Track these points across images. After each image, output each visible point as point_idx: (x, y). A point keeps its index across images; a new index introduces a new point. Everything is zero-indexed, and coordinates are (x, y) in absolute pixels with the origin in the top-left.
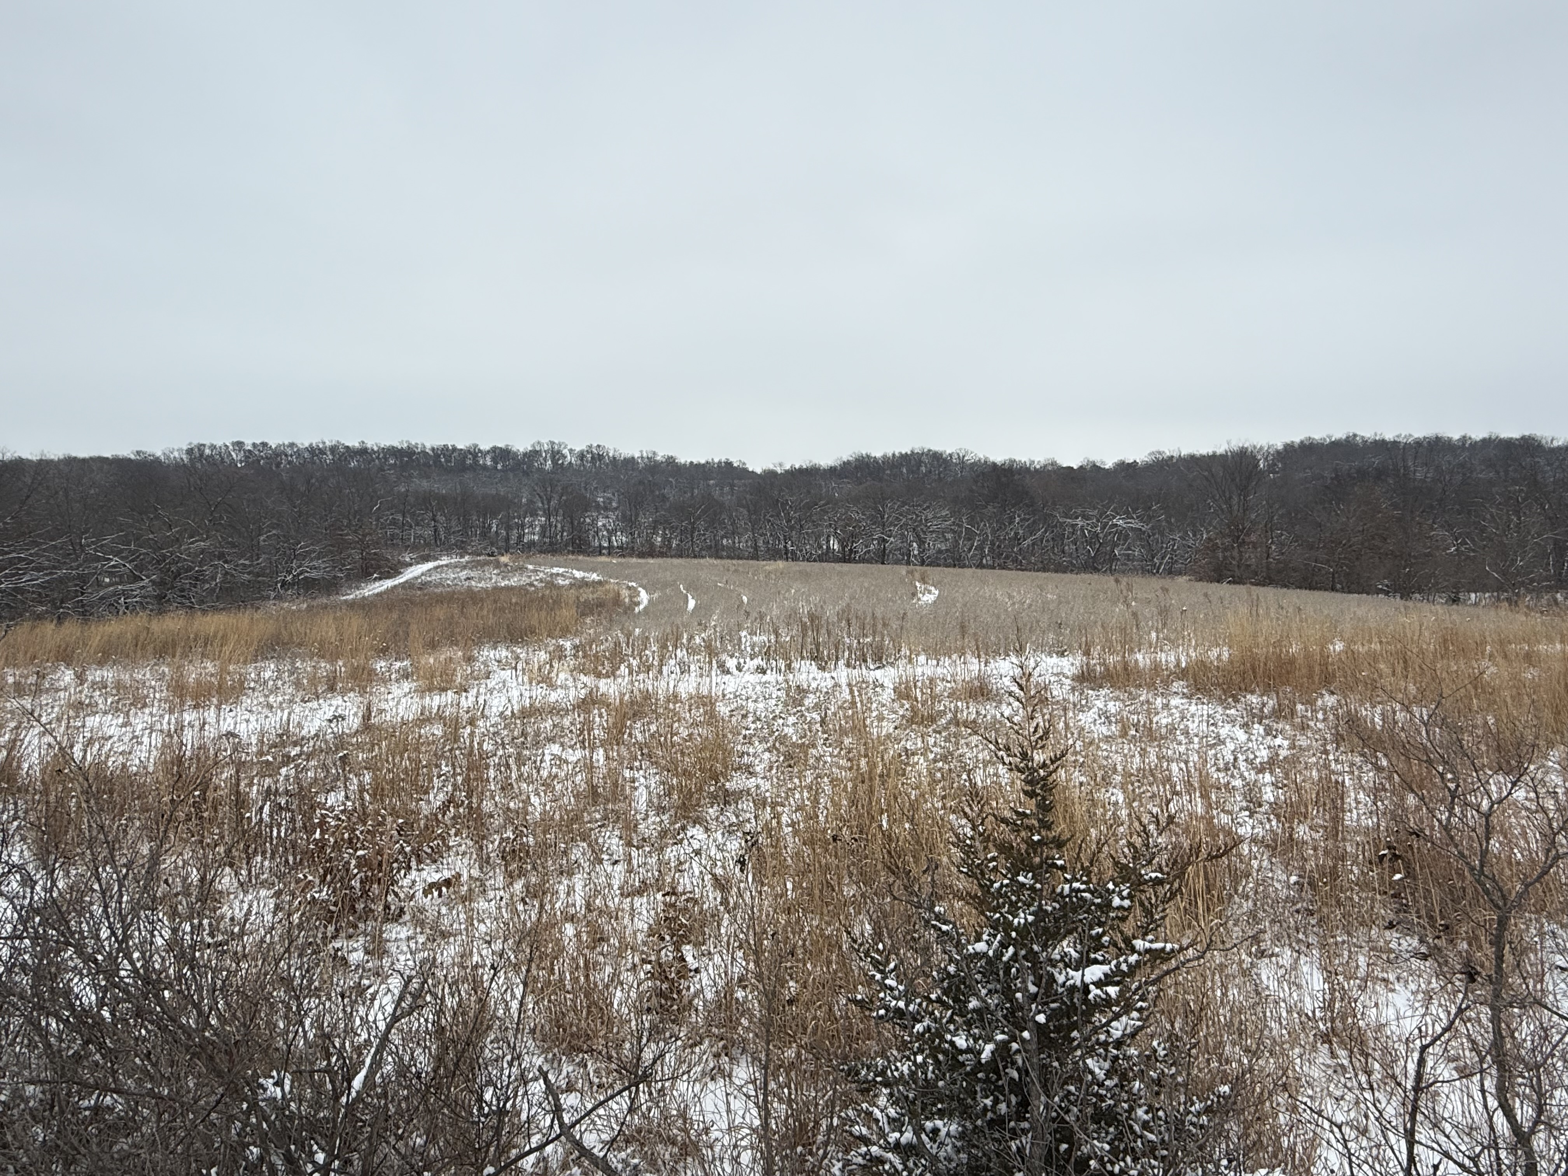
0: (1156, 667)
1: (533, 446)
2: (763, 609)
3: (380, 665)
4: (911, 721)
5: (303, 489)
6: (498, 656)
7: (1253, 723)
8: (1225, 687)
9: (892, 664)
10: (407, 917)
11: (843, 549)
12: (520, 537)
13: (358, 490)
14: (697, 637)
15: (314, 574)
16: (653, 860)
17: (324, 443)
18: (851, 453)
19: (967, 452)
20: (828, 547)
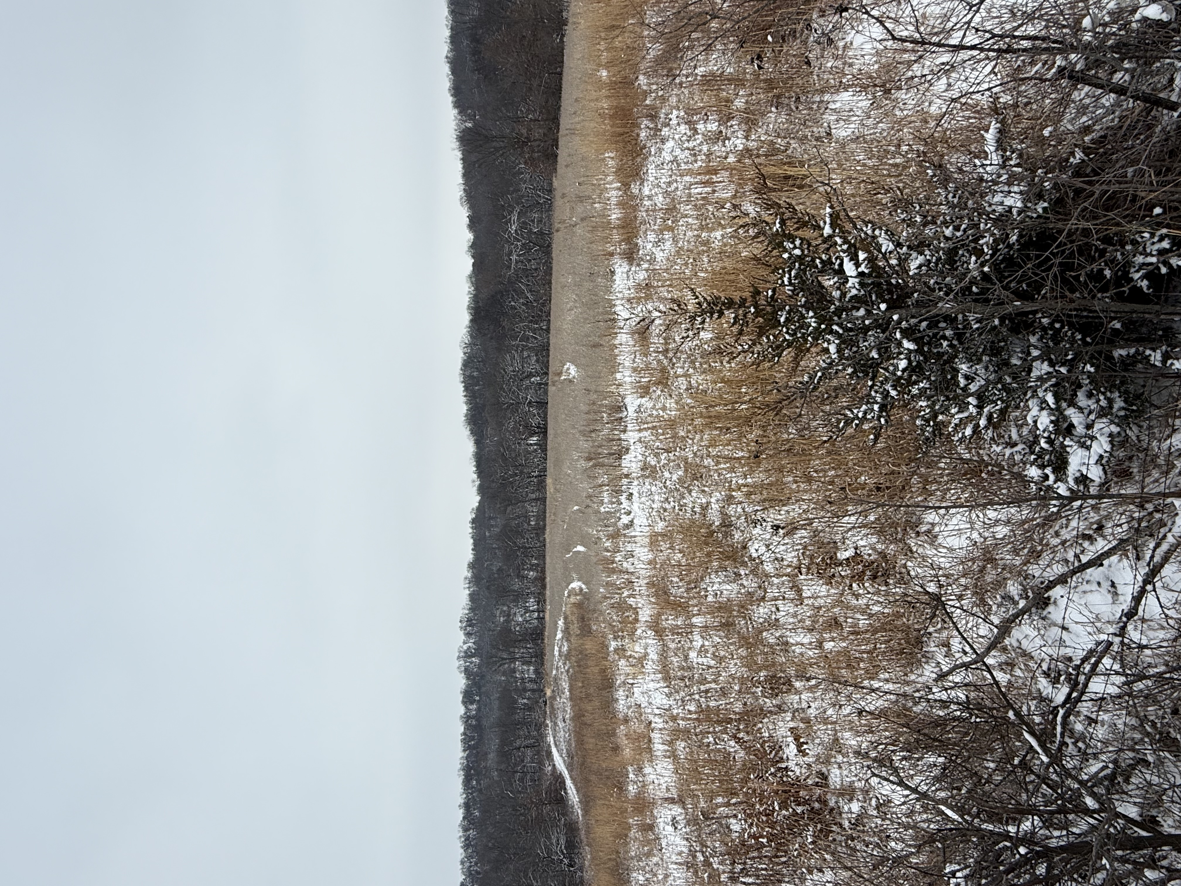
0: (621, 204)
1: (461, 672)
2: (585, 494)
3: (632, 789)
4: (666, 385)
5: (496, 852)
6: (623, 698)
7: (661, 135)
8: (634, 155)
9: (623, 398)
10: (824, 770)
11: (536, 433)
12: (531, 681)
13: (497, 809)
14: (606, 545)
15: (562, 841)
16: (775, 580)
17: (460, 837)
18: (464, 429)
19: (462, 341)
20: (535, 444)
